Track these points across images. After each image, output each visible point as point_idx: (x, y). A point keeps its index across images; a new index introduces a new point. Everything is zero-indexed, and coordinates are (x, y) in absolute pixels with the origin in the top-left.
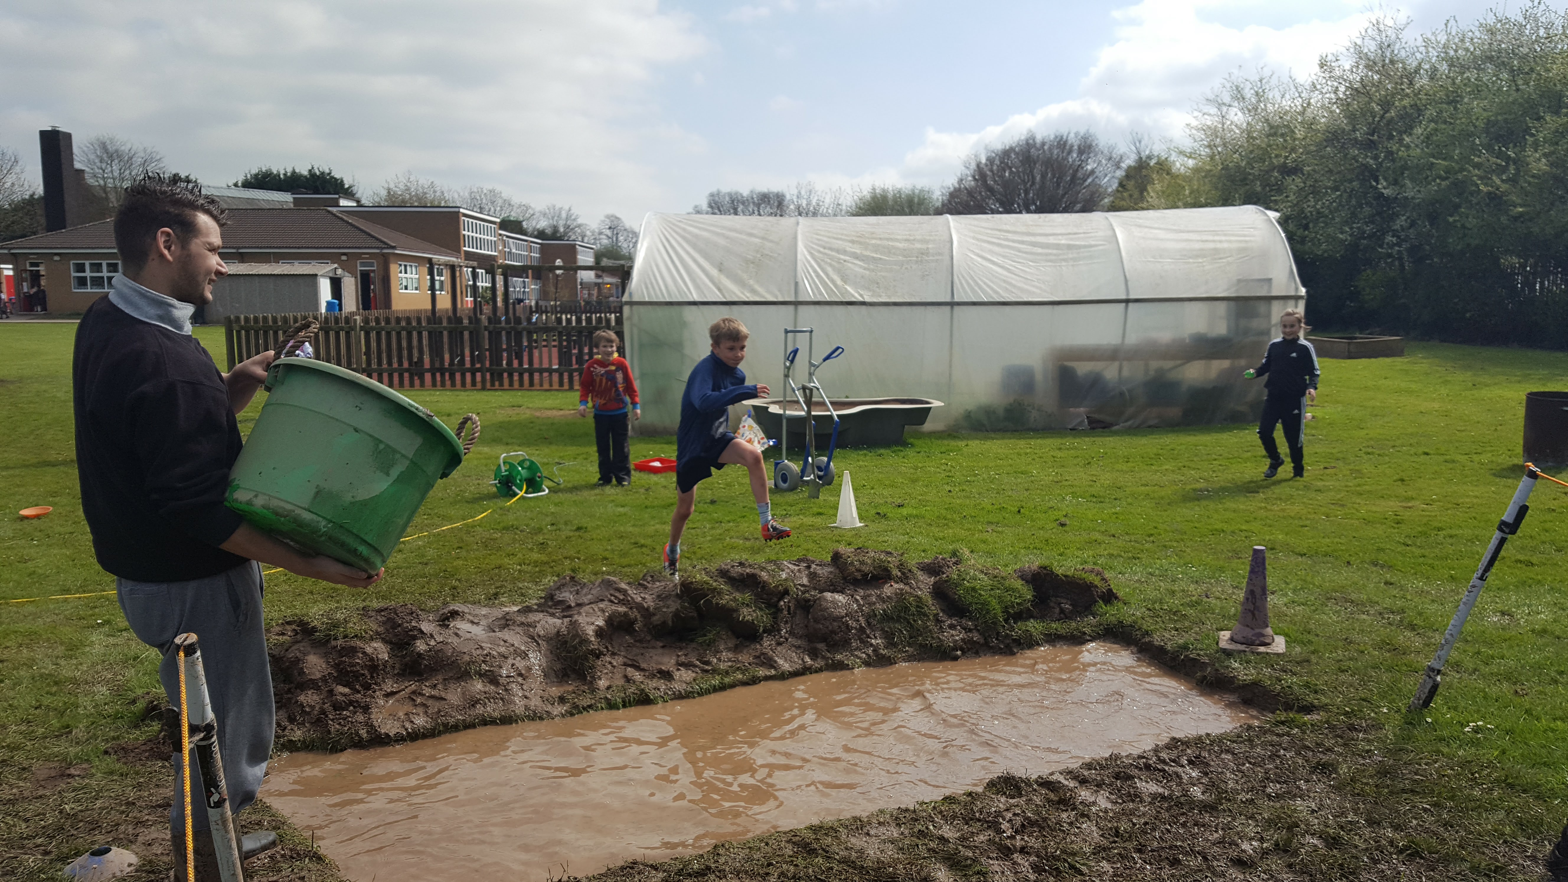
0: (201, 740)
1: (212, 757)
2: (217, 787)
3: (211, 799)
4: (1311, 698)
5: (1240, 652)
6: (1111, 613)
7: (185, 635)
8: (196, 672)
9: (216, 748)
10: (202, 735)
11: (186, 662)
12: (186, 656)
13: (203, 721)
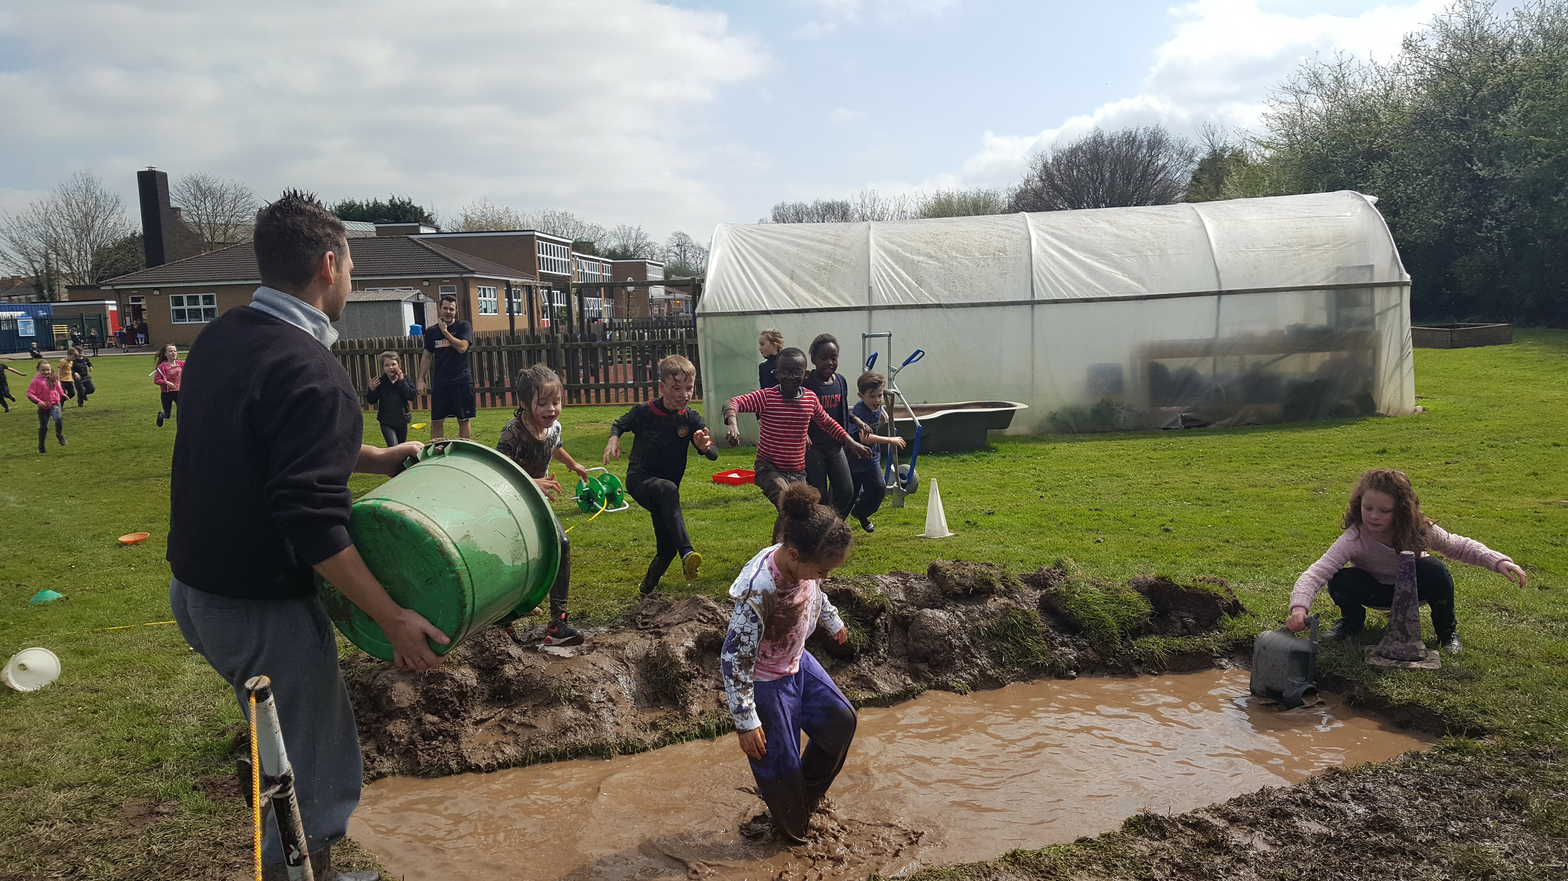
0: (277, 793)
1: (289, 811)
2: (296, 843)
3: (291, 856)
4: (1480, 720)
5: (1390, 668)
6: (1239, 627)
7: (257, 678)
8: (269, 718)
9: (294, 802)
10: (278, 788)
11: (258, 708)
12: (257, 702)
13: (279, 773)
